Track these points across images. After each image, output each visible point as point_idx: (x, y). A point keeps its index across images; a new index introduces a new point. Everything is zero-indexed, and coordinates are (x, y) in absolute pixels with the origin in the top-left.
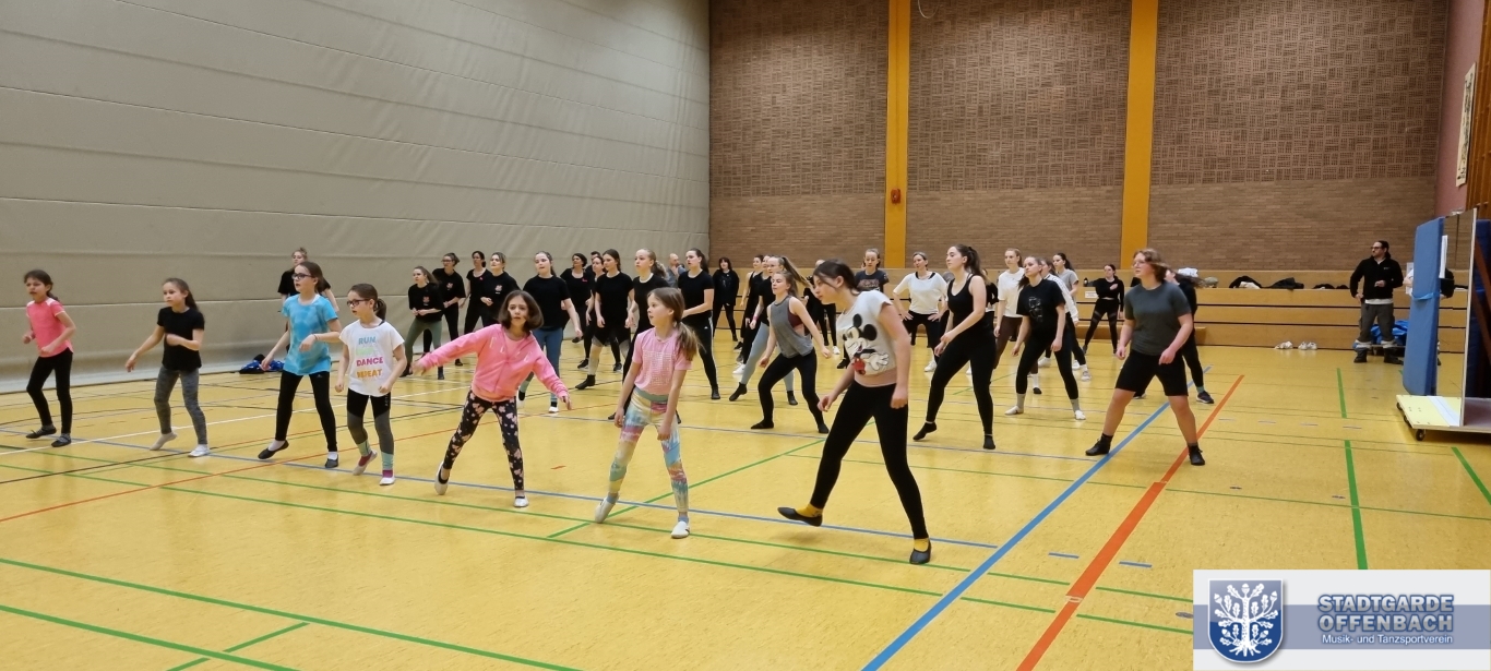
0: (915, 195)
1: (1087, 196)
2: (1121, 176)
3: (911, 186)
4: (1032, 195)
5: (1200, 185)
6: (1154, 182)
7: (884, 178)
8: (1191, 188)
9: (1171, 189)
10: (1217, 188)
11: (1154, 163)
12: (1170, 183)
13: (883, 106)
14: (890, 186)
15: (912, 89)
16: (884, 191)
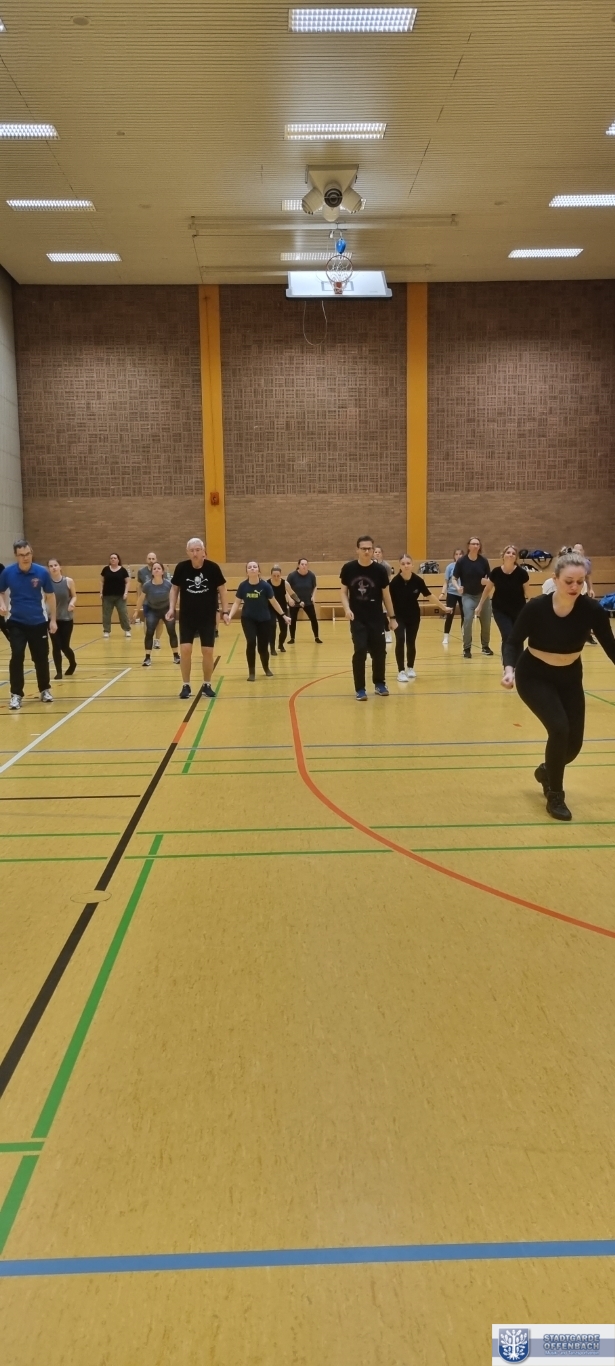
0: (233, 498)
1: (379, 500)
2: (406, 484)
3: (228, 489)
4: (335, 499)
5: (463, 493)
6: (429, 490)
7: (202, 482)
8: (457, 495)
9: (442, 496)
10: (475, 495)
11: (429, 474)
12: (442, 490)
13: (199, 417)
14: (209, 488)
15: (225, 403)
16: (202, 494)
